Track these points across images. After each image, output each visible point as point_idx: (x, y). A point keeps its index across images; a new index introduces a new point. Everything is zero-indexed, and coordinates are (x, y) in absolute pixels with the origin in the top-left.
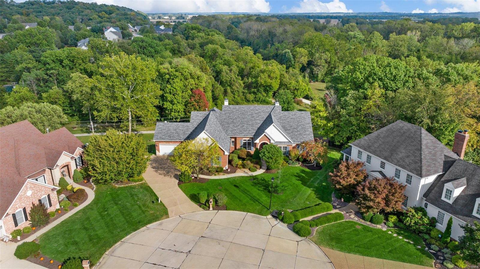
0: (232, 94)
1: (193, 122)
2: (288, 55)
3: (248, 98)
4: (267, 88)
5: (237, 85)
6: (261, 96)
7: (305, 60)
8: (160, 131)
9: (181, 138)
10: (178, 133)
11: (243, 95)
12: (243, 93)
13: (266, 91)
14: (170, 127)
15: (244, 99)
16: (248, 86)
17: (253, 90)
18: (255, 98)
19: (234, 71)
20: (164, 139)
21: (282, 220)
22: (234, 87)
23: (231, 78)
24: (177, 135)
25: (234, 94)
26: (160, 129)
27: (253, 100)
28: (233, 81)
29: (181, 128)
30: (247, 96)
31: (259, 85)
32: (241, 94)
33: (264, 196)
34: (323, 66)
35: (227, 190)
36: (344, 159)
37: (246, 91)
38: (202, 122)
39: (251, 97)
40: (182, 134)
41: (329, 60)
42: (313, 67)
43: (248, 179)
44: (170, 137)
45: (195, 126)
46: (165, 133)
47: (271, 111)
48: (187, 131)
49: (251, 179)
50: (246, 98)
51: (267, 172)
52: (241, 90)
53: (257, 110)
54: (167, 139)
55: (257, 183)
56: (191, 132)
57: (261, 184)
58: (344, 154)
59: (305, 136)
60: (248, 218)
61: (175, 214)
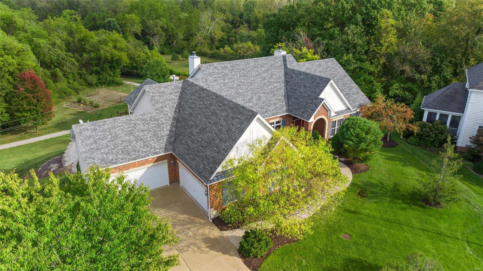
0: (65, 79)
1: (162, 107)
2: (113, 23)
3: (90, 81)
4: (113, 63)
5: (68, 64)
6: (108, 77)
8: (91, 144)
9: (155, 148)
10: (142, 139)
11: (81, 78)
12: (81, 75)
13: (112, 68)
14: (115, 128)
15: (83, 83)
16: (86, 65)
17: (95, 68)
18: (99, 79)
19: (59, 46)
20: (116, 163)
22: (65, 68)
23: (58, 56)
24: (141, 144)
25: (68, 78)
26: (91, 140)
27: (97, 83)
28: (63, 59)
29: (142, 127)
30: (88, 79)
31: (102, 61)
32: (77, 77)
33: (433, 220)
34: (160, 35)
35: (364, 235)
36: (425, 119)
37: (84, 71)
38: (183, 103)
39: (93, 79)
40: (153, 140)
41: (166, 27)
42: (148, 37)
43: (354, 196)
44: (126, 152)
45: (171, 115)
46: (107, 146)
47: (285, 65)
48: (160, 130)
49: (359, 194)
50: (86, 81)
51: (355, 171)
52: (75, 71)
53: (262, 67)
54: (122, 159)
55: (376, 195)
56: (171, 131)
57: (384, 194)
58: (423, 111)
59: (355, 96)
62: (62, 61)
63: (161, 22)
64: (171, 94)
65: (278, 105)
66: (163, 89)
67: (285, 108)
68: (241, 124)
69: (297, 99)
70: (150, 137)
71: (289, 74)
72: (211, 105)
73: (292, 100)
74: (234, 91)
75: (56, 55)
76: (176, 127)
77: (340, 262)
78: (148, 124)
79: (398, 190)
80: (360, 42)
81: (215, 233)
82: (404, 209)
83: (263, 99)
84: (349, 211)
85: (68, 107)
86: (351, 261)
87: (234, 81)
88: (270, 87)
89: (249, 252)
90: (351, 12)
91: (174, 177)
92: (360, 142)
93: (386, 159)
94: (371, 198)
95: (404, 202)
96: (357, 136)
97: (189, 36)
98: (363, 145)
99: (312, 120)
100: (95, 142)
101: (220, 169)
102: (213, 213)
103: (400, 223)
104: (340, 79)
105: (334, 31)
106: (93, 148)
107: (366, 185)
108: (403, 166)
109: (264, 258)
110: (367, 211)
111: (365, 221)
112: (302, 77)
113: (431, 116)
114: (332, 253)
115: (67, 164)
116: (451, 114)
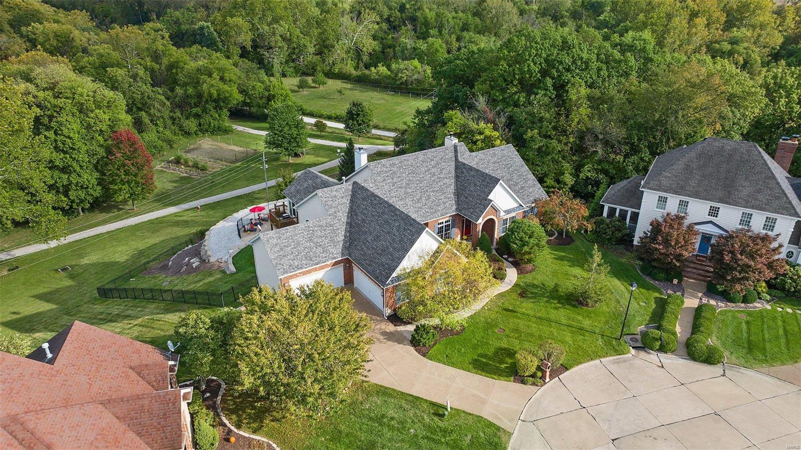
0: (153, 127)
1: (335, 212)
2: (208, 32)
3: (187, 129)
4: (219, 102)
5: (157, 105)
6: (212, 121)
7: (246, 38)
8: (278, 251)
9: (333, 253)
10: (321, 245)
11: (173, 123)
12: (173, 119)
13: (218, 108)
15: (177, 131)
16: (182, 105)
17: (195, 110)
18: (200, 125)
19: (141, 78)
21: (662, 349)
22: (152, 111)
23: (142, 94)
24: (320, 249)
25: (156, 125)
26: (278, 248)
27: (196, 131)
28: (149, 98)
30: (184, 125)
31: (204, 100)
32: (169, 122)
33: (580, 318)
34: (280, 47)
35: (516, 330)
36: (605, 214)
37: (178, 114)
38: (354, 207)
39: (191, 124)
40: (330, 246)
41: (288, 35)
42: (262, 51)
43: (515, 296)
44: (308, 258)
45: (344, 219)
46: (292, 253)
47: (456, 157)
48: (336, 236)
49: (520, 294)
50: (181, 128)
51: (520, 272)
52: (166, 113)
53: (432, 160)
54: (306, 265)
55: (535, 296)
56: (345, 236)
57: (543, 295)
58: (604, 206)
59: (531, 190)
60: (613, 368)
61: (511, 420)
62: (148, 101)
63: (280, 29)
64: (343, 197)
65: (447, 204)
66: (334, 193)
67: (454, 207)
68: (412, 235)
69: (466, 198)
70: (328, 243)
71: (461, 169)
72: (383, 213)
73: (462, 198)
74: (403, 190)
75: (139, 93)
76: (350, 232)
77: (492, 350)
78: (325, 230)
79: (557, 291)
80: (547, 115)
81: (391, 328)
82: (556, 308)
83: (433, 198)
84: (507, 310)
85: (164, 170)
86: (501, 349)
87: (403, 180)
88: (440, 184)
89: (419, 342)
90: (539, 75)
91: (349, 280)
92: (524, 245)
93: (555, 258)
94: (531, 298)
95: (559, 302)
96: (521, 240)
97: (324, 48)
98: (526, 249)
99: (481, 222)
100: (282, 249)
101: (394, 275)
102: (388, 312)
103: (549, 320)
104: (515, 170)
105: (519, 97)
106: (280, 255)
107: (528, 286)
108: (570, 266)
109: (431, 347)
110: (523, 310)
111: (519, 318)
112: (472, 173)
113: (612, 211)
114: (487, 344)
115: (212, 260)
116: (630, 210)
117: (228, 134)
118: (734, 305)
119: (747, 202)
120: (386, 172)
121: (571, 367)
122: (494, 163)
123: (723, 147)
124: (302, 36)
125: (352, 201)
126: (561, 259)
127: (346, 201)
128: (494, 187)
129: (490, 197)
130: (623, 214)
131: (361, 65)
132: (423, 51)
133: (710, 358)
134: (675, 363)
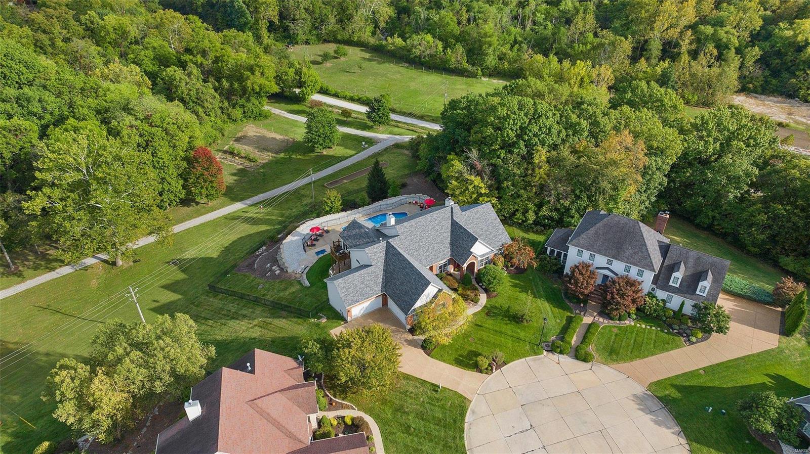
0: (207, 117)
1: (376, 263)
3: (234, 117)
4: (260, 93)
5: (208, 98)
6: (254, 109)
7: (273, 13)
9: (376, 292)
10: (369, 286)
11: (222, 112)
12: (222, 109)
13: (259, 98)
15: (226, 120)
16: (228, 95)
18: (244, 112)
19: (195, 75)
21: (561, 353)
22: (206, 104)
24: (368, 289)
26: (345, 289)
27: (241, 118)
28: (202, 93)
29: (367, 278)
30: (231, 114)
31: (248, 92)
32: (219, 112)
33: (519, 331)
34: (303, 20)
35: (481, 339)
36: (548, 252)
37: (226, 104)
38: (388, 259)
39: (237, 113)
40: (375, 286)
41: (311, 7)
42: (287, 23)
43: (483, 314)
44: (362, 295)
45: (382, 268)
46: (353, 292)
47: (452, 216)
48: (377, 279)
49: (487, 314)
50: (229, 116)
51: (489, 297)
52: (217, 104)
53: (436, 220)
55: (496, 315)
56: (383, 279)
57: (499, 315)
58: (547, 248)
59: (500, 237)
60: (531, 363)
61: (472, 394)
62: (202, 96)
64: (381, 252)
66: (375, 250)
67: (449, 253)
69: (457, 247)
70: (373, 284)
71: (455, 226)
72: (406, 268)
73: (455, 247)
74: (417, 244)
76: (386, 277)
77: (466, 352)
79: (509, 311)
80: (518, 172)
81: (410, 337)
82: (506, 324)
83: (436, 248)
84: (477, 325)
85: (223, 161)
86: (471, 351)
88: (441, 238)
89: (426, 347)
90: (515, 138)
91: (385, 303)
92: (490, 284)
93: (512, 286)
94: (492, 316)
95: (509, 320)
96: (489, 280)
98: (491, 286)
99: (465, 265)
101: (413, 308)
102: (409, 327)
103: (501, 332)
104: (491, 223)
105: (500, 153)
107: (492, 307)
108: (520, 292)
109: (432, 350)
110: (487, 325)
111: (484, 331)
113: (552, 252)
114: (464, 348)
115: (290, 271)
116: (563, 253)
117: (267, 118)
118: (613, 322)
119: (628, 259)
120: (407, 232)
121: (508, 363)
122: (477, 219)
123: (619, 221)
124: (323, 6)
125: (386, 255)
126: (515, 286)
127: (383, 255)
128: (474, 243)
129: (471, 250)
130: (559, 254)
131: (378, 32)
132: (435, 22)
133: (585, 359)
134: (566, 360)
